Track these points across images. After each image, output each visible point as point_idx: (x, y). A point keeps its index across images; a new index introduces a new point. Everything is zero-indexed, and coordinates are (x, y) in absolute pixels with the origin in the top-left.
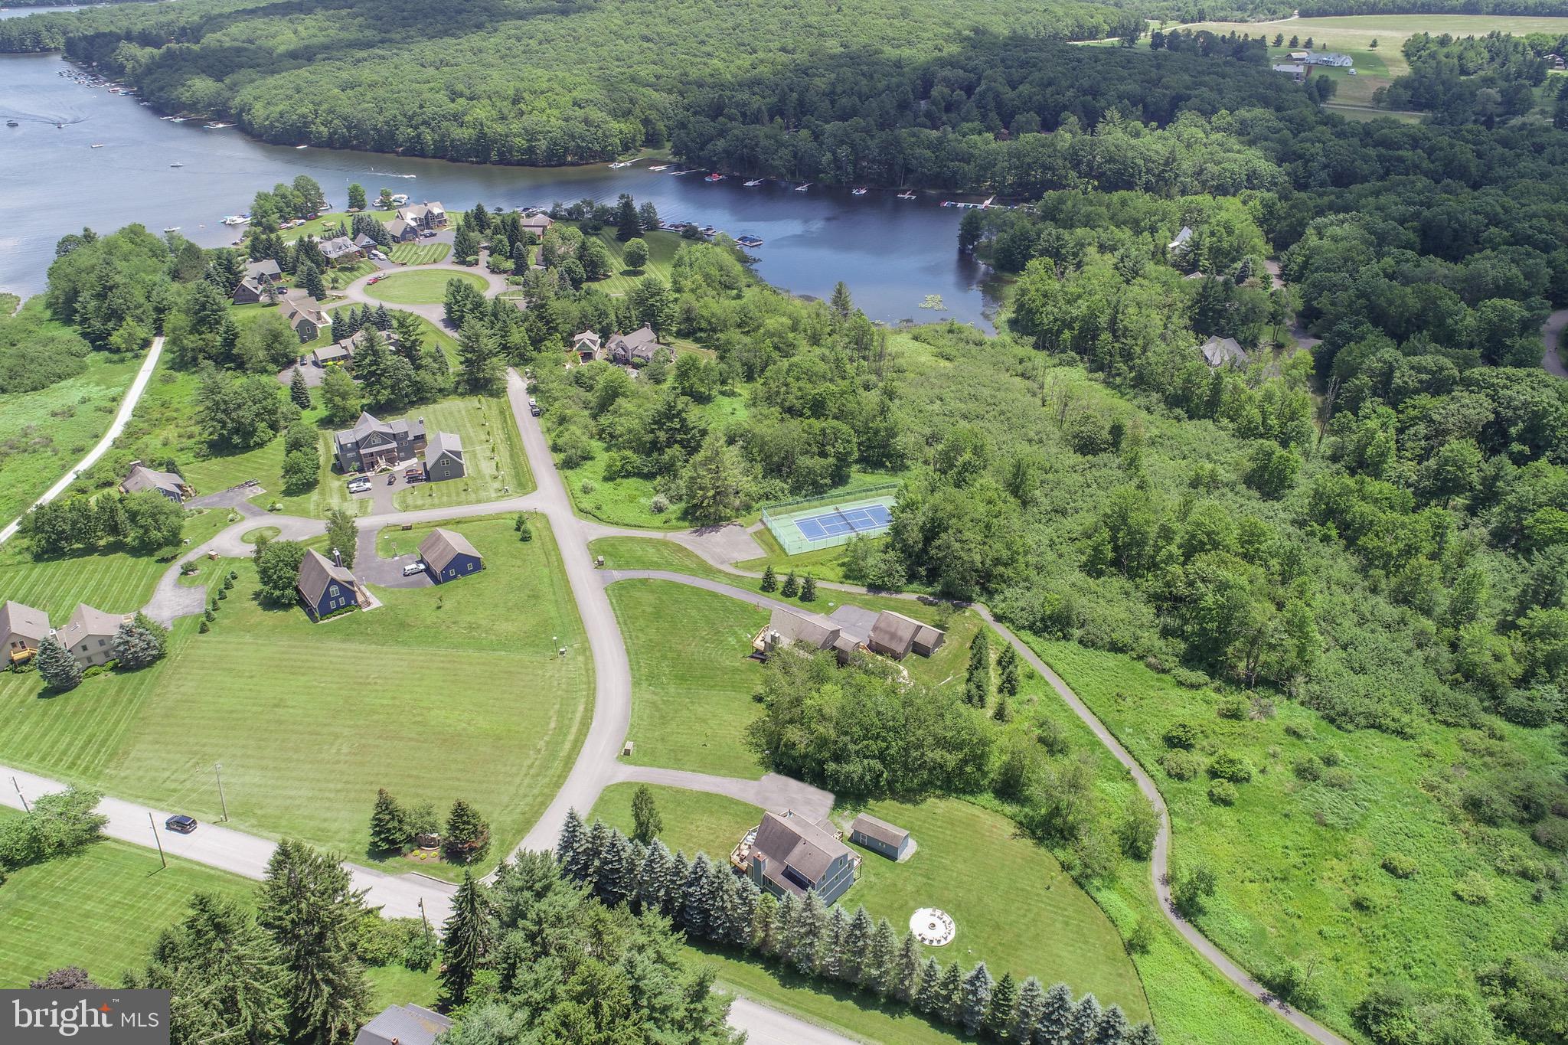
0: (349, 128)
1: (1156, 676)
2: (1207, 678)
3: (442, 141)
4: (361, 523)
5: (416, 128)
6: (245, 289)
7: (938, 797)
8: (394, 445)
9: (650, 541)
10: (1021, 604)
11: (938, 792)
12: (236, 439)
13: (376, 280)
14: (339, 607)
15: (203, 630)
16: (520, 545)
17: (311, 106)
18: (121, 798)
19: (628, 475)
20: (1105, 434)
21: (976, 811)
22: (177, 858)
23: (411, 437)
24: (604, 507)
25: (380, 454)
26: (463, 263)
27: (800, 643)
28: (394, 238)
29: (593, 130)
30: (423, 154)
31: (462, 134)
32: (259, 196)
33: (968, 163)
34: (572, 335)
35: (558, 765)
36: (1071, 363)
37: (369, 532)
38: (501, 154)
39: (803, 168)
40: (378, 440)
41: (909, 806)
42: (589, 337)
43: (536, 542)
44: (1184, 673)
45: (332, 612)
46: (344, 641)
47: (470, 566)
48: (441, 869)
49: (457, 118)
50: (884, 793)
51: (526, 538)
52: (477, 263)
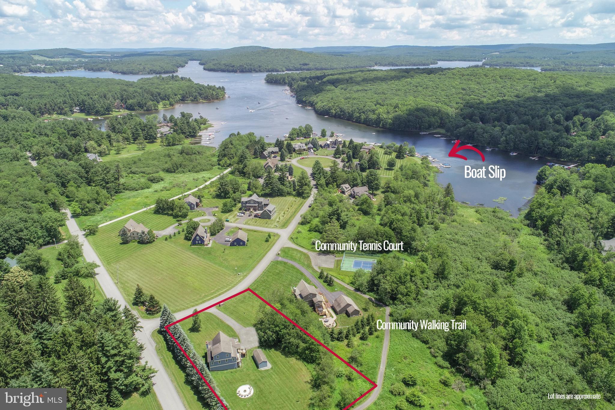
0: (341, 112)
1: (430, 357)
2: (449, 366)
3: (366, 118)
4: (226, 224)
5: (360, 113)
6: (264, 155)
7: (297, 359)
8: (257, 205)
9: (301, 252)
10: (399, 311)
11: (298, 357)
12: (223, 194)
13: (303, 158)
14: (198, 243)
15: (166, 239)
16: (264, 242)
17: (333, 104)
18: (107, 271)
19: (316, 231)
20: (506, 263)
21: (304, 368)
22: (100, 287)
23: (263, 204)
24: (299, 239)
25: (252, 207)
26: (335, 157)
27: (300, 295)
28: (321, 146)
29: (418, 120)
30: (360, 123)
31: (373, 117)
32: (293, 129)
33: (569, 148)
34: (340, 185)
35: (201, 301)
36: (539, 235)
37: (229, 227)
38: (383, 124)
39: (493, 142)
40: (252, 202)
41: (283, 357)
42: (346, 186)
43: (268, 243)
44: (440, 360)
45: (196, 244)
46: (192, 253)
47: (241, 243)
48: (143, 313)
49: (373, 111)
50: (280, 349)
51: (267, 241)
52: (339, 158)
